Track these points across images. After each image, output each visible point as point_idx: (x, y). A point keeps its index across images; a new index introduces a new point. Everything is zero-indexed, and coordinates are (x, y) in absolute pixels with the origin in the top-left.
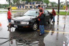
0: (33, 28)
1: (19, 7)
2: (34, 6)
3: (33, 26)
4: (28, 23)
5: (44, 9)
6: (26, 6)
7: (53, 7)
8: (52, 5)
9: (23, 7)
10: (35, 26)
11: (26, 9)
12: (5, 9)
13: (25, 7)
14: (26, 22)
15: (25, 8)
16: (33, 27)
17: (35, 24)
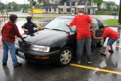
0: (62, 60)
1: (47, 10)
2: (74, 9)
3: (62, 55)
4: (48, 50)
5: (93, 14)
6: (59, 8)
7: (109, 10)
8: (107, 8)
9: (55, 11)
10: (66, 56)
11: (60, 13)
12: (23, 12)
13: (57, 9)
14: (44, 47)
15: (57, 12)
16: (62, 57)
17: (65, 51)
